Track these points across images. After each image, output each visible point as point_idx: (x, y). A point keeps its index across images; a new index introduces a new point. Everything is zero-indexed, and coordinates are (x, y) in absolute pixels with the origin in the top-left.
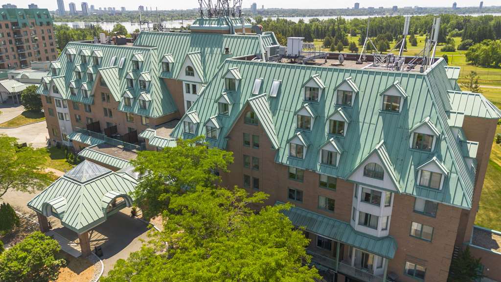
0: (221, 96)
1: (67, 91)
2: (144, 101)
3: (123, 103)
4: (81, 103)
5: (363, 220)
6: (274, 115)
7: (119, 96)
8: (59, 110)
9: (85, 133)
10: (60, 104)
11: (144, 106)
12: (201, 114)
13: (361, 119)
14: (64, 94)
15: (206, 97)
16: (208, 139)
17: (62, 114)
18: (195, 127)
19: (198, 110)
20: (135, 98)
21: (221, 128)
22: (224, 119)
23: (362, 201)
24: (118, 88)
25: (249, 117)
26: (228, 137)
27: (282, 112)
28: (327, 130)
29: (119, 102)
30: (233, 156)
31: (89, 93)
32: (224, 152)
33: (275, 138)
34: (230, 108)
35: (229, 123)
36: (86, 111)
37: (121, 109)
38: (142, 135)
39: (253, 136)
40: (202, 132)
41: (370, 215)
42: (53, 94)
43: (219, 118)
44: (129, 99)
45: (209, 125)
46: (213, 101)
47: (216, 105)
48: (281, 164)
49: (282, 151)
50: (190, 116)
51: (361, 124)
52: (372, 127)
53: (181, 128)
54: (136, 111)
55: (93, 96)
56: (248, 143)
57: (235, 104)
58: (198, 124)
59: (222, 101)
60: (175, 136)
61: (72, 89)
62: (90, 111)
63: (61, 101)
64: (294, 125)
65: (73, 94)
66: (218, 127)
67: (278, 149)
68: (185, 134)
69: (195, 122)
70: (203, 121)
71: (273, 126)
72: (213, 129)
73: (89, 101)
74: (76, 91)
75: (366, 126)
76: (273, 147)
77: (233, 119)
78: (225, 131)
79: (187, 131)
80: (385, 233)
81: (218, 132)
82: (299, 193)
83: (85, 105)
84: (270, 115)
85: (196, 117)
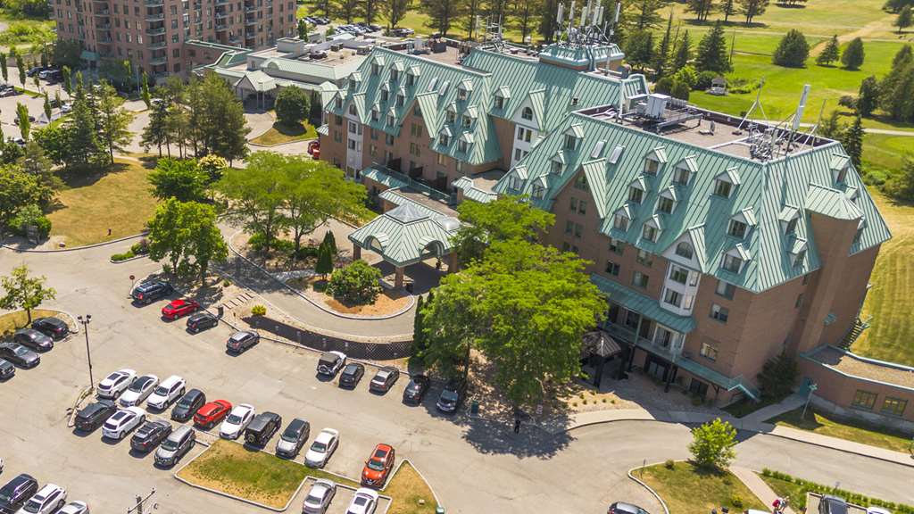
0: (557, 154)
1: (366, 114)
2: (465, 143)
3: (438, 141)
4: (383, 133)
5: (669, 298)
6: (608, 182)
7: (434, 131)
8: (351, 136)
9: (383, 171)
10: (354, 128)
11: (464, 149)
12: (531, 169)
13: (691, 200)
14: (364, 118)
15: (540, 151)
16: (533, 198)
17: (354, 142)
18: (521, 184)
19: (529, 164)
20: (453, 137)
21: (550, 189)
22: (555, 179)
23: (671, 278)
24: (434, 121)
25: (580, 181)
26: (555, 199)
27: (617, 181)
28: (656, 206)
29: (433, 139)
30: (555, 218)
31: (395, 121)
32: (548, 214)
33: (604, 207)
34: (564, 168)
35: (559, 184)
36: (387, 143)
37: (434, 148)
38: (455, 184)
39: (581, 202)
40: (528, 190)
41: (677, 293)
42: (348, 115)
43: (549, 177)
44: (446, 137)
45: (537, 183)
46: (546, 157)
47: (549, 162)
48: (604, 234)
49: (607, 221)
50: (518, 170)
51: (689, 205)
52: (699, 209)
53: (506, 182)
54: (452, 153)
55: (401, 126)
56: (573, 208)
57: (570, 164)
58: (525, 181)
59: (556, 159)
60: (498, 190)
61: (374, 113)
62: (392, 143)
63: (357, 127)
64: (626, 197)
65: (374, 119)
66: (546, 187)
67: (604, 219)
68: (509, 189)
69: (522, 178)
70: (531, 178)
71: (604, 195)
72: (541, 188)
73: (394, 132)
74: (379, 116)
75: (694, 207)
76: (599, 216)
77: (564, 181)
78: (553, 191)
79: (512, 186)
80: (688, 313)
81: (545, 193)
82: (617, 267)
83: (387, 135)
84: (604, 183)
85: (525, 173)
